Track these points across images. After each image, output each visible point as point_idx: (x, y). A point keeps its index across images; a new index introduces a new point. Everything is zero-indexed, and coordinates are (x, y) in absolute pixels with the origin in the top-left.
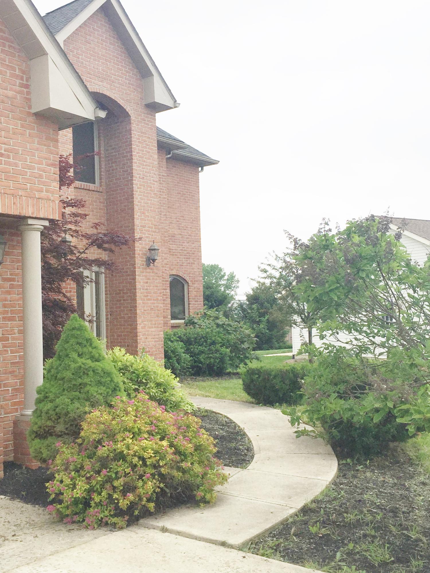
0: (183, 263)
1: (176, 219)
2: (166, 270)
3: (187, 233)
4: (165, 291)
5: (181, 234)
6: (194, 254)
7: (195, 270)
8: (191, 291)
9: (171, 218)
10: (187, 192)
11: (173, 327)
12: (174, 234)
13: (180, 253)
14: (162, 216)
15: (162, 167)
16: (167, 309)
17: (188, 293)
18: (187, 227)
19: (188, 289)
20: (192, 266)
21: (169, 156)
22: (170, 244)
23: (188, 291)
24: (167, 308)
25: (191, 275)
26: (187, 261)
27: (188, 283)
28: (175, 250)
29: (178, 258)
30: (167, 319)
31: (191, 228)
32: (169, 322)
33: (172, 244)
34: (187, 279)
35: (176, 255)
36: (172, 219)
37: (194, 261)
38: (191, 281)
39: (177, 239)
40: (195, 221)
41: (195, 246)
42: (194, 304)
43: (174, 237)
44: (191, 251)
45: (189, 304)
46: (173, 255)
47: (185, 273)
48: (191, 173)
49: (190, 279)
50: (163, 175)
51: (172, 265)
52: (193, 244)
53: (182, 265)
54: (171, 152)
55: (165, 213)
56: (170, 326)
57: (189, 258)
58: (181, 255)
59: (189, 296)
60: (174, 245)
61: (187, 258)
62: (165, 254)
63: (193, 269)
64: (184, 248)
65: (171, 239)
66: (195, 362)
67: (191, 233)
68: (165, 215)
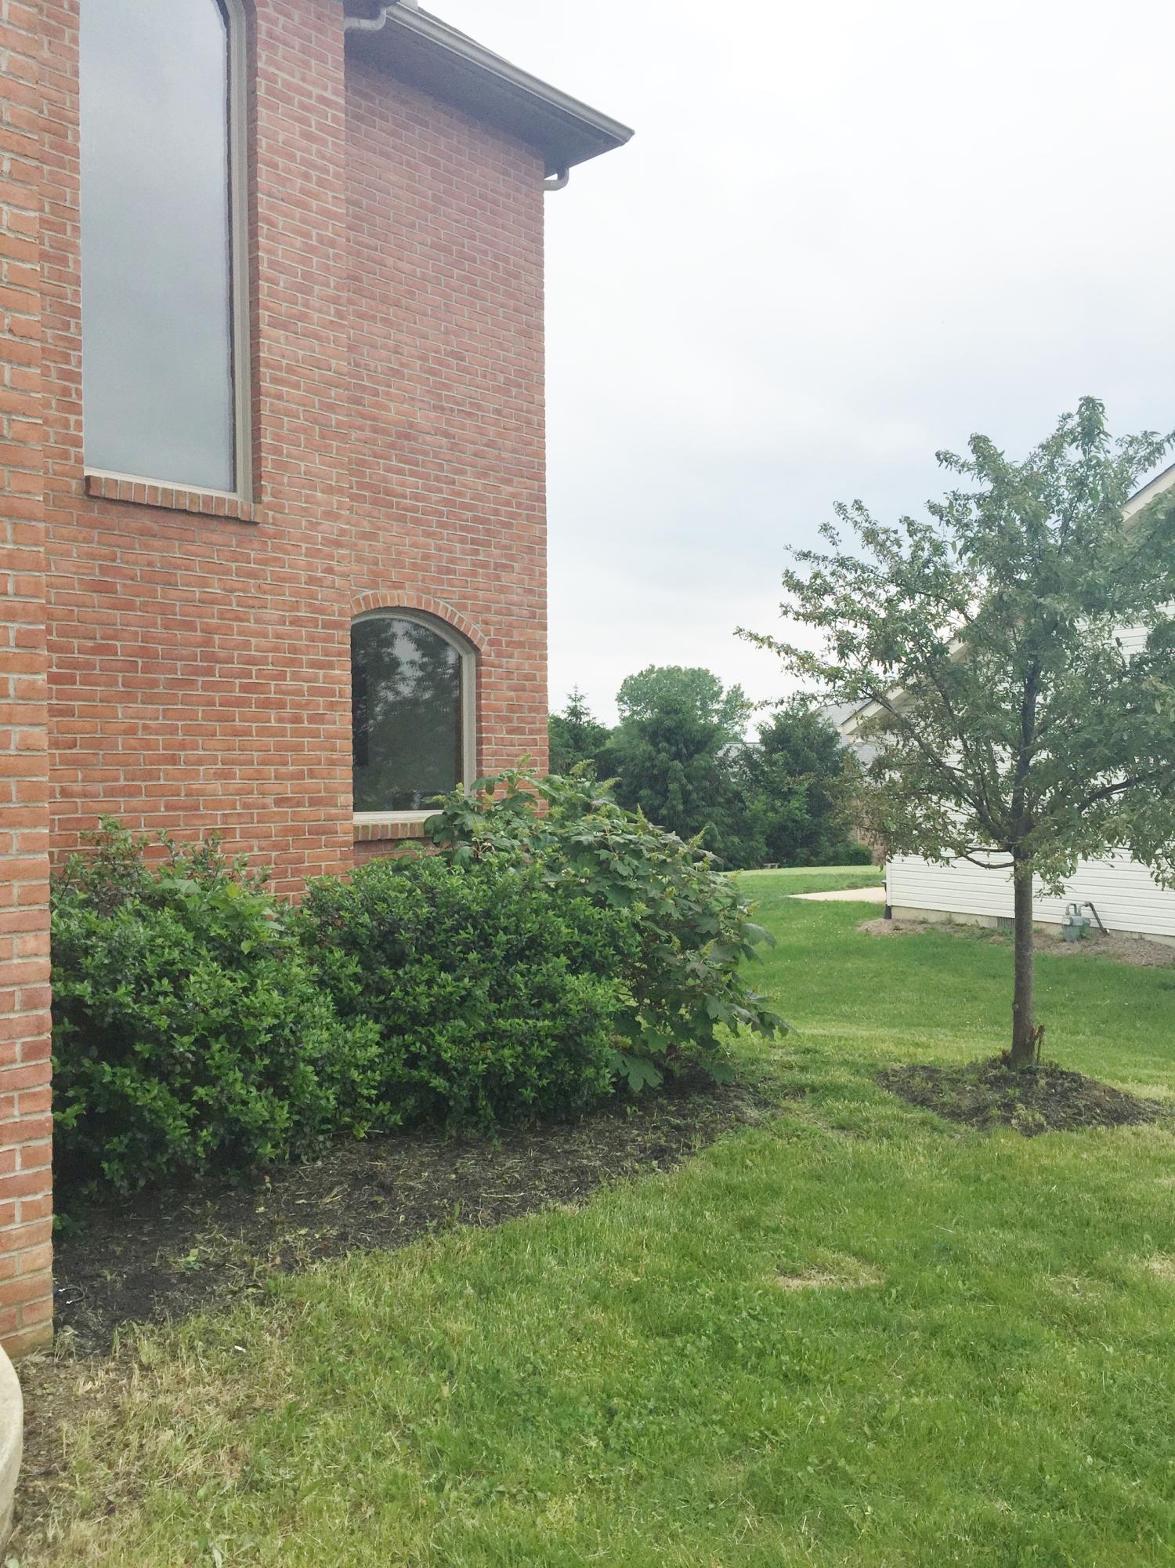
0: (452, 561)
1: (424, 358)
2: (329, 570)
3: (481, 432)
4: (321, 672)
5: (446, 435)
6: (508, 525)
7: (515, 598)
8: (489, 686)
9: (397, 353)
10: (485, 253)
11: (368, 842)
12: (411, 425)
13: (440, 514)
14: (314, 301)
15: (322, 59)
16: (332, 763)
17: (479, 697)
18: (479, 407)
19: (479, 676)
20: (498, 578)
21: (366, 24)
22: (388, 469)
23: (479, 685)
24: (335, 756)
25: (494, 618)
26: (476, 552)
27: (476, 649)
28: (416, 497)
29: (427, 534)
30: (333, 811)
31: (498, 412)
32: (339, 826)
33: (400, 472)
34: (475, 632)
35: (417, 521)
36: (404, 360)
37: (506, 556)
38: (491, 643)
39: (425, 453)
40: (519, 386)
41: (514, 495)
42: (501, 742)
43: (407, 437)
44: (496, 512)
45: (480, 742)
46: (402, 519)
47: (462, 607)
48: (505, 173)
49: (487, 633)
50: (322, 100)
51: (399, 564)
52: (508, 482)
53: (449, 571)
54: (384, 12)
55: (331, 291)
56: (345, 844)
57: (487, 544)
58: (441, 525)
59: (479, 708)
60: (412, 474)
61: (474, 542)
62: (329, 490)
63: (502, 590)
64: (460, 494)
65: (392, 446)
66: (413, 1061)
67: (499, 434)
68: (335, 301)
